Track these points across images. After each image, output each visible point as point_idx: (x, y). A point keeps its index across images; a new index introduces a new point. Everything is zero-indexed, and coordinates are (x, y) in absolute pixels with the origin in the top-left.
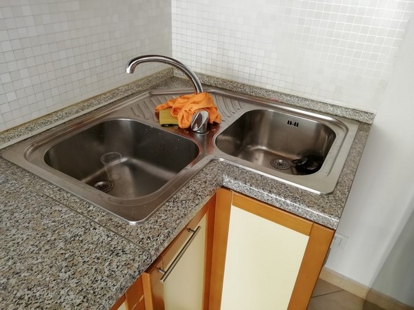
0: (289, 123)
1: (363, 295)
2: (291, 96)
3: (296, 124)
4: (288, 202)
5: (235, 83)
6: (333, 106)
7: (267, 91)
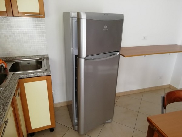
0: (27, 63)
1: (66, 104)
2: (24, 56)
3: (30, 63)
4: (39, 74)
5: (3, 58)
6: (37, 56)
7: (16, 57)
